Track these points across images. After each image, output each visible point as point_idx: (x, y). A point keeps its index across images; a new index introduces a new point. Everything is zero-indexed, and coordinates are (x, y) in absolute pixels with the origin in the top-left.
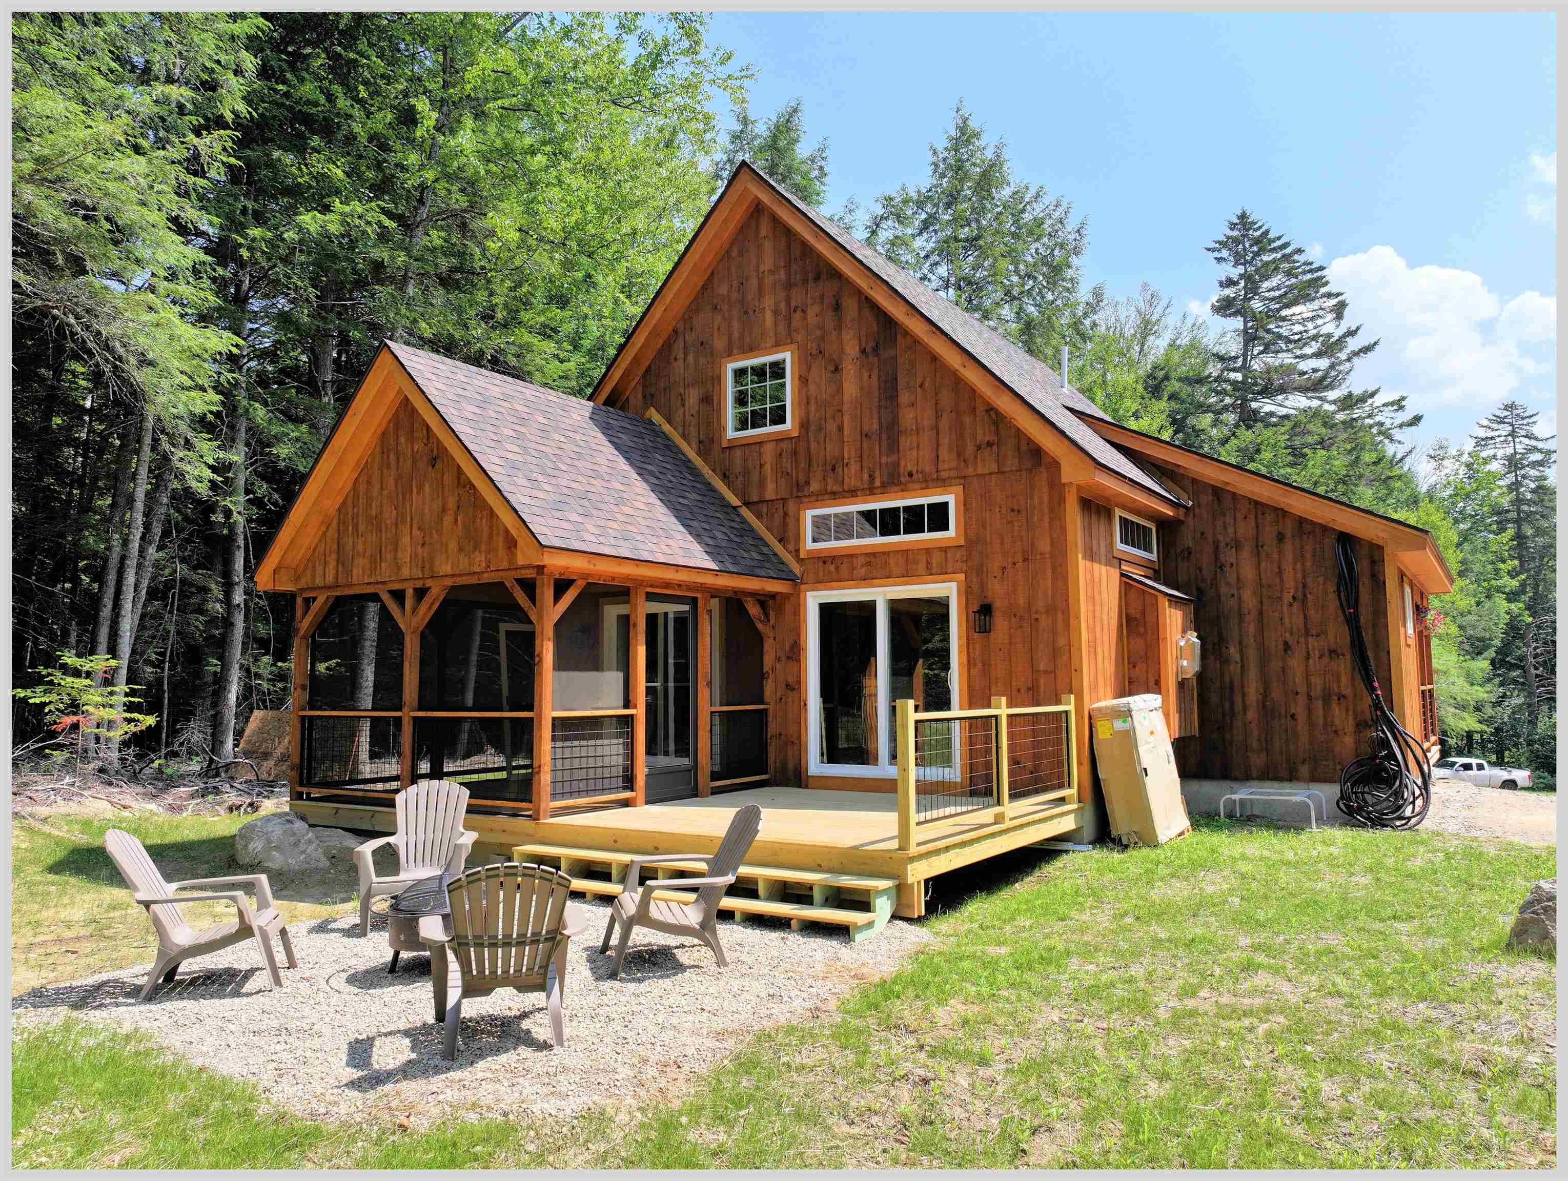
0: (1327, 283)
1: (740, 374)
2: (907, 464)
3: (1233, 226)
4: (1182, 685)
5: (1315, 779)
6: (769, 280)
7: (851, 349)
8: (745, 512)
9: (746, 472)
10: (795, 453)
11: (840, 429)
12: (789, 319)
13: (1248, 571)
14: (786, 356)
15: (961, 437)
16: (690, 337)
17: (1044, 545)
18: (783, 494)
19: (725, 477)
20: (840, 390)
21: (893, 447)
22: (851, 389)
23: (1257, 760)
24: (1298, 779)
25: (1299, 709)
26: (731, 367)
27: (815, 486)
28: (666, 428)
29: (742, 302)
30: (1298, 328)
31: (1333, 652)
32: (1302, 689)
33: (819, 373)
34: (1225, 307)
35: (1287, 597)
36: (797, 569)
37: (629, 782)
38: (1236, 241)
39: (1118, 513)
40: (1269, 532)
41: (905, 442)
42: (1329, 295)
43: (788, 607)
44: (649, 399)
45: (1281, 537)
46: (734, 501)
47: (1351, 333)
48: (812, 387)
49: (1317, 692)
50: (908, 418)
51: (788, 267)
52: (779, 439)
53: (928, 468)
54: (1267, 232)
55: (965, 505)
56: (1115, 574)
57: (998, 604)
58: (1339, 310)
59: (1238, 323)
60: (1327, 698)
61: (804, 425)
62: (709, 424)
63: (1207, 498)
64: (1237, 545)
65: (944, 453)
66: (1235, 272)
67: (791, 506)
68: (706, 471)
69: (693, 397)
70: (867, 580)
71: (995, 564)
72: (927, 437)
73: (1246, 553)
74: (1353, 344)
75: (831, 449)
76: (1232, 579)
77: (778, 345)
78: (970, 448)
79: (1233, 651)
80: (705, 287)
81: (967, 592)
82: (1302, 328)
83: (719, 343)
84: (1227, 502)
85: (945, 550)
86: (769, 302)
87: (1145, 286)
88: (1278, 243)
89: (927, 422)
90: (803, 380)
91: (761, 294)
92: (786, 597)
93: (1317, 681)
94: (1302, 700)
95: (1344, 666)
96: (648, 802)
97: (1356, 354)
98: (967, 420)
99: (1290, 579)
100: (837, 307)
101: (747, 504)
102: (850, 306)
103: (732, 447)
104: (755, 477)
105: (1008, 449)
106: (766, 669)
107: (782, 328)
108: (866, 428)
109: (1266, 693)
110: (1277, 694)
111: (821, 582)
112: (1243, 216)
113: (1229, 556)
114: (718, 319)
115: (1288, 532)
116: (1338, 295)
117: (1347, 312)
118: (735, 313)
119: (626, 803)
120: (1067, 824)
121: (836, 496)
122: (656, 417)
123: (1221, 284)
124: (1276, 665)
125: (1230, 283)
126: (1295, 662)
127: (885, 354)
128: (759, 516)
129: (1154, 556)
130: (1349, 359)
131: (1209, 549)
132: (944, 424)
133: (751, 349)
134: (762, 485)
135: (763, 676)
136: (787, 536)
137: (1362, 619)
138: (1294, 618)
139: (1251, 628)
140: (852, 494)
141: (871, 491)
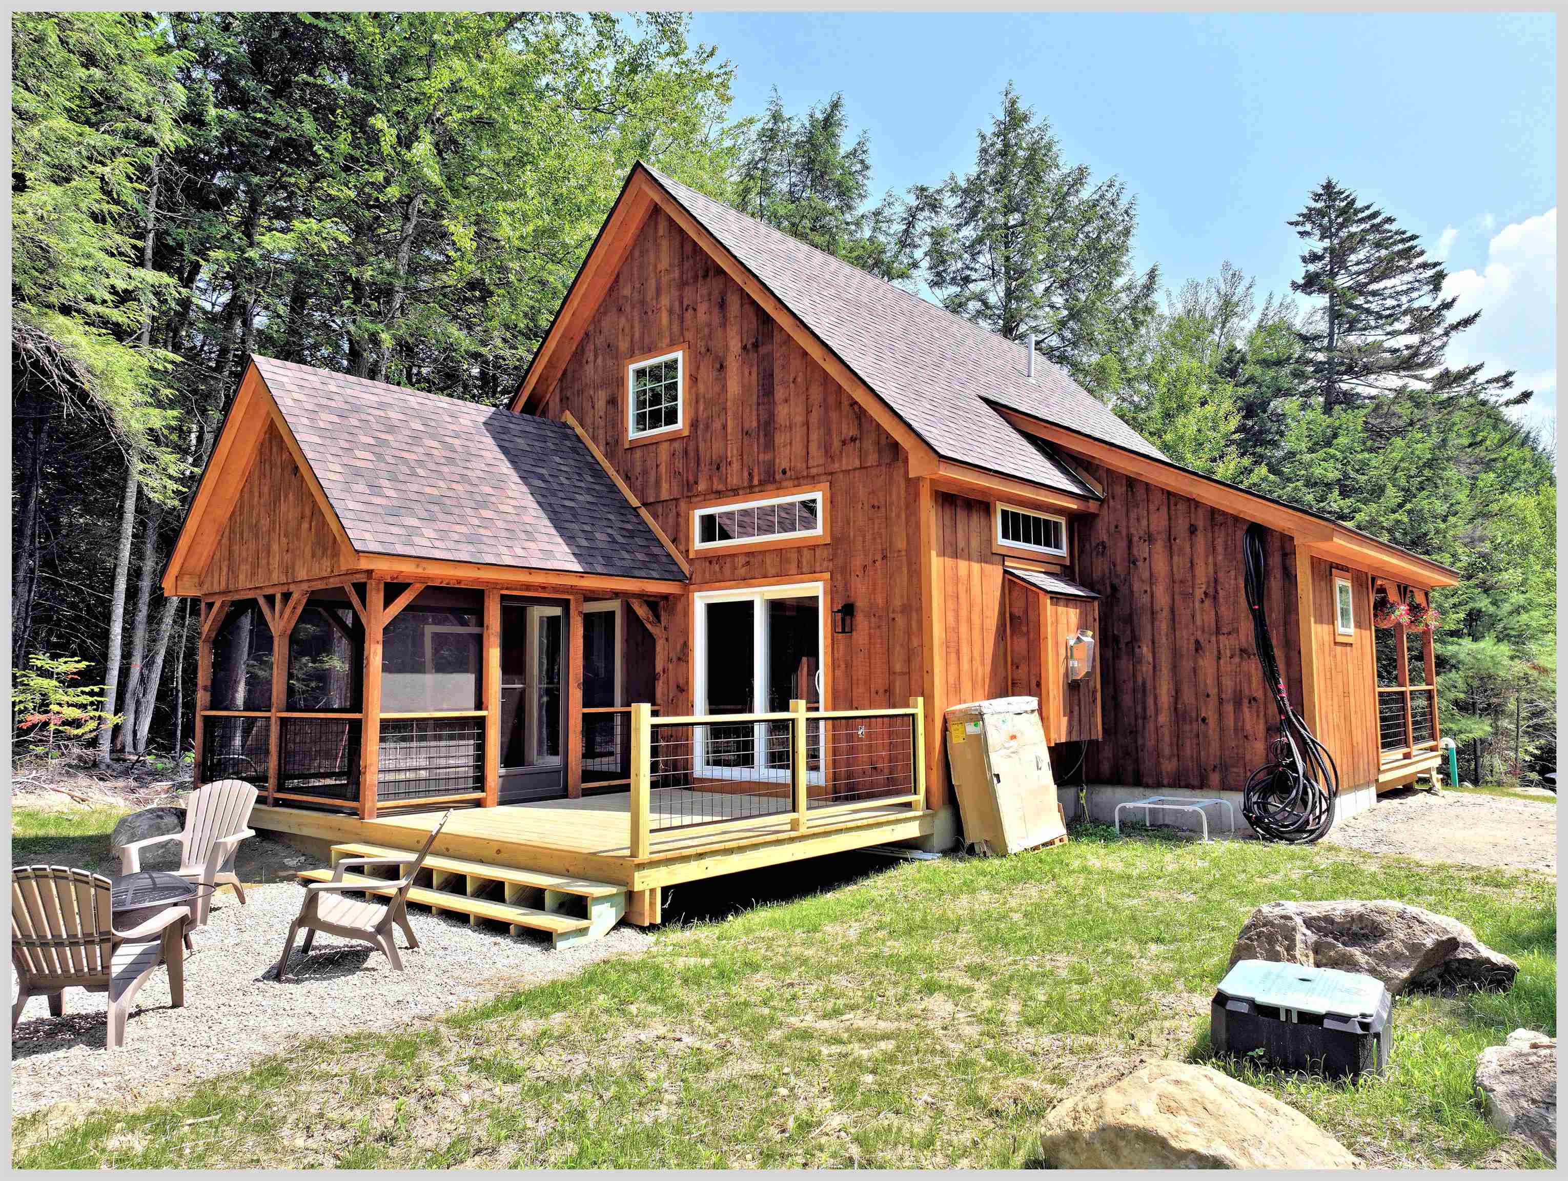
0: (1422, 253)
1: (640, 373)
2: (781, 462)
3: (1317, 197)
4: (1073, 687)
5: (1225, 786)
6: (665, 280)
7: (735, 346)
8: (644, 512)
9: (645, 472)
10: (686, 452)
11: (725, 427)
12: (682, 319)
13: (1160, 566)
14: (679, 355)
15: (829, 432)
16: (600, 341)
17: (901, 543)
18: (676, 493)
19: (627, 478)
20: (724, 388)
21: (769, 445)
22: (734, 387)
23: (1169, 766)
24: (1209, 787)
25: (1209, 712)
26: (633, 367)
27: (702, 487)
28: (579, 430)
29: (643, 302)
30: (1390, 302)
31: (1243, 651)
32: (1213, 692)
33: (707, 374)
34: (1310, 284)
35: (1199, 593)
36: (686, 568)
37: (480, 782)
38: (1321, 213)
39: (1000, 507)
40: (1181, 526)
41: (780, 439)
42: (1425, 266)
43: (680, 607)
44: (565, 401)
45: (1193, 530)
46: (635, 502)
47: (1447, 306)
48: (701, 387)
49: (1228, 694)
50: (782, 412)
51: (681, 265)
52: (673, 439)
53: (800, 465)
54: (1353, 201)
55: (832, 502)
56: (995, 573)
57: (861, 604)
58: (1437, 281)
59: (1322, 300)
60: (1238, 703)
61: (694, 424)
62: (614, 426)
63: (1120, 490)
64: (1150, 538)
65: (813, 447)
66: (1317, 245)
67: (683, 505)
68: (612, 472)
69: (602, 399)
70: (745, 580)
71: (858, 562)
72: (799, 433)
73: (1159, 546)
74: (1451, 317)
75: (717, 448)
76: (1145, 575)
77: (672, 345)
78: (836, 443)
79: (1145, 650)
80: (611, 289)
81: (832, 591)
82: (1394, 303)
83: (623, 345)
84: (1140, 492)
85: (813, 548)
86: (665, 301)
87: (1226, 266)
88: (1367, 213)
89: (799, 419)
90: (693, 379)
91: (658, 293)
92: (677, 597)
93: (1228, 683)
94: (1213, 702)
95: (1254, 668)
96: (502, 803)
97: (1455, 327)
98: (834, 415)
99: (1202, 573)
100: (722, 305)
101: (645, 505)
102: (734, 305)
103: (635, 446)
104: (652, 479)
105: (868, 444)
106: (659, 668)
107: (676, 328)
108: (746, 426)
109: (1177, 695)
110: (1188, 696)
111: (708, 584)
112: (1328, 187)
113: (1141, 550)
114: (623, 320)
115: (1200, 524)
116: (1435, 265)
117: (1445, 284)
118: (636, 313)
119: (478, 804)
120: (910, 831)
121: (719, 495)
122: (569, 419)
123: (1304, 260)
124: (1187, 665)
125: (1315, 258)
126: (1207, 663)
127: (763, 350)
128: (655, 516)
129: (1063, 552)
130: (1446, 334)
131: (1123, 544)
132: (814, 418)
133: (650, 350)
134: (658, 482)
135: (654, 678)
136: (679, 536)
137: (1274, 616)
138: (1205, 616)
139: (1163, 626)
140: (734, 493)
141: (750, 489)
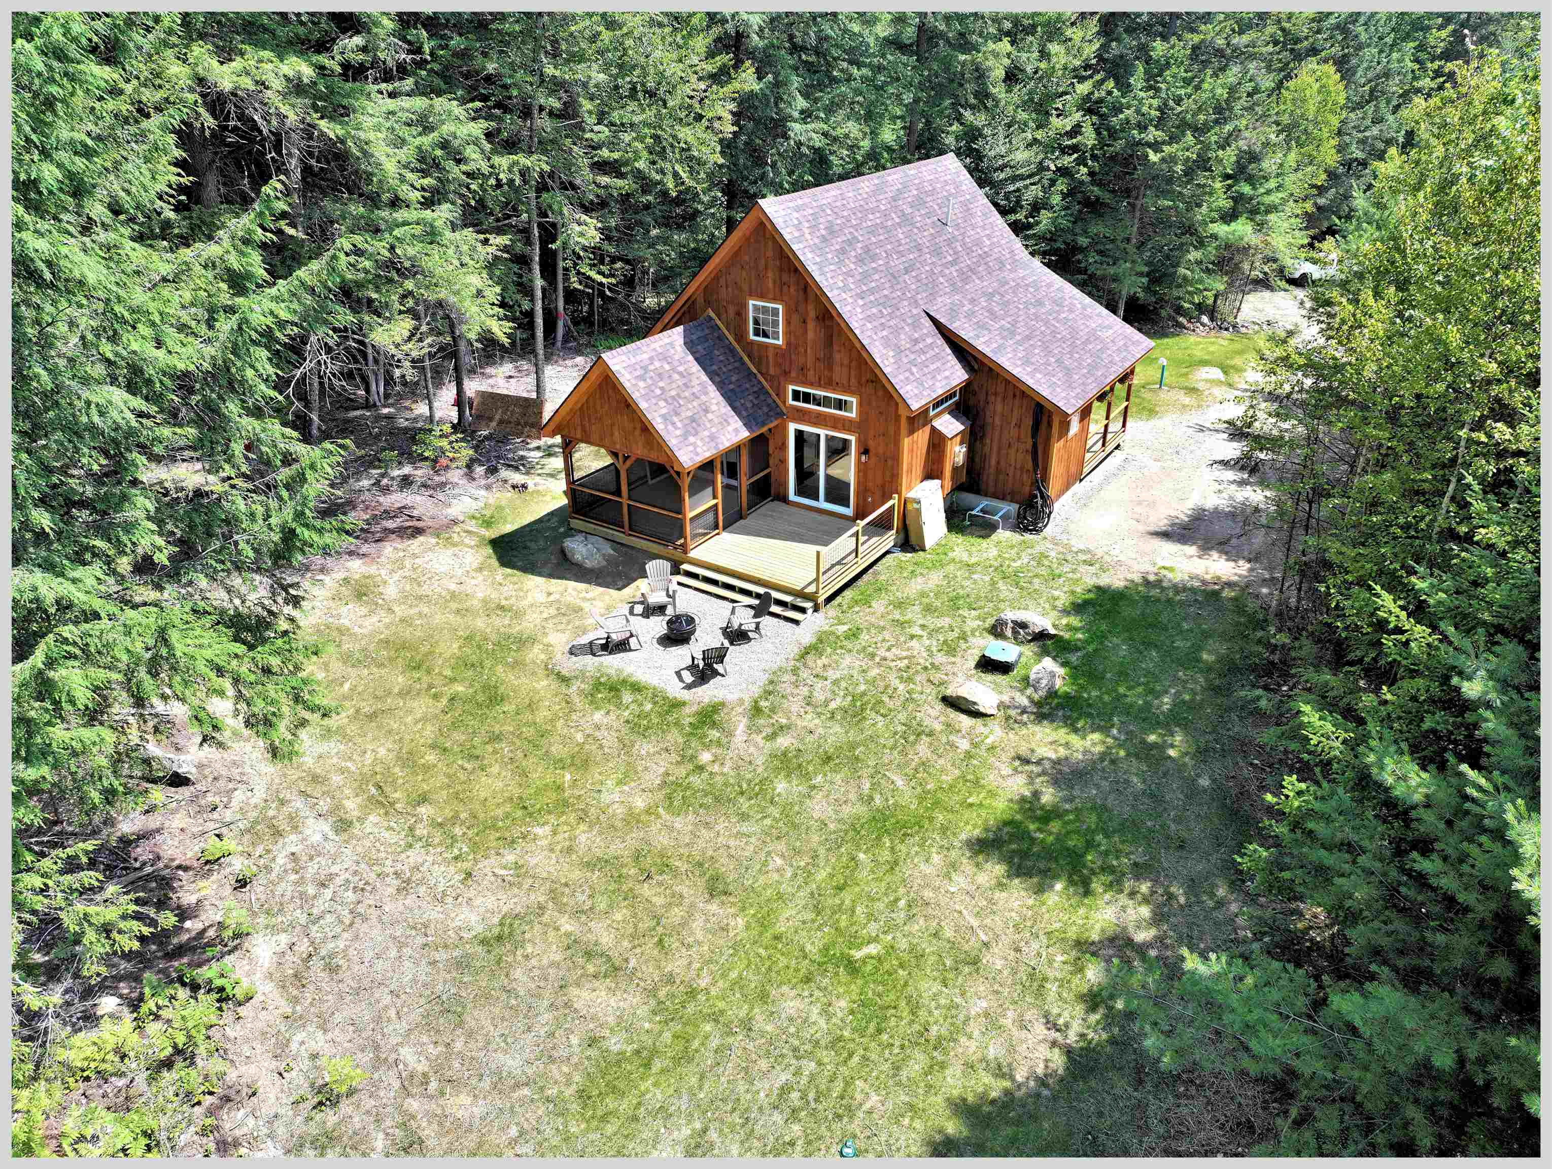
1: (756, 308)
2: (836, 378)
4: (956, 469)
5: (1012, 500)
6: (771, 263)
7: (812, 314)
8: (759, 376)
9: (760, 358)
10: (784, 355)
11: (806, 352)
12: (781, 287)
13: (999, 408)
14: (779, 307)
15: (859, 377)
18: (778, 374)
19: (749, 356)
20: (806, 333)
21: (830, 368)
22: (811, 335)
23: (991, 489)
24: (1006, 499)
25: (1010, 472)
26: (751, 302)
27: (793, 374)
28: (718, 322)
29: (757, 269)
31: (1026, 452)
32: (1013, 464)
33: (795, 321)
35: (1013, 423)
36: (784, 410)
37: (716, 527)
40: (1010, 392)
41: (837, 369)
43: (780, 428)
44: (708, 303)
45: (1014, 396)
46: (754, 370)
48: (792, 327)
49: (1018, 467)
50: (837, 357)
51: (780, 263)
52: (776, 347)
53: (845, 383)
55: (860, 405)
56: (928, 428)
57: (872, 450)
61: (789, 344)
62: (740, 328)
64: (996, 394)
65: (852, 378)
67: (782, 380)
68: (741, 353)
69: (732, 310)
70: (815, 424)
71: (871, 434)
72: (845, 369)
73: (999, 399)
75: (802, 360)
77: (775, 300)
78: (862, 382)
81: (859, 441)
83: (745, 287)
85: (850, 421)
86: (770, 274)
89: (845, 364)
90: (788, 322)
91: (766, 268)
93: (1019, 463)
94: (1012, 469)
95: (1029, 458)
98: (863, 367)
100: (804, 295)
101: (760, 373)
102: (810, 298)
103: (752, 343)
104: (764, 361)
106: (770, 451)
107: (777, 292)
108: (818, 355)
109: (998, 462)
110: (1003, 463)
111: (795, 420)
113: (992, 398)
114: (744, 274)
118: (752, 273)
119: (715, 536)
120: (889, 545)
121: (803, 383)
122: (711, 314)
124: (1004, 452)
126: (1012, 452)
127: (827, 326)
128: (766, 380)
132: (854, 364)
133: (762, 297)
134: (768, 365)
135: (768, 456)
136: (781, 393)
137: (1040, 440)
138: (1014, 432)
139: (997, 433)
140: (811, 385)
141: (819, 386)
